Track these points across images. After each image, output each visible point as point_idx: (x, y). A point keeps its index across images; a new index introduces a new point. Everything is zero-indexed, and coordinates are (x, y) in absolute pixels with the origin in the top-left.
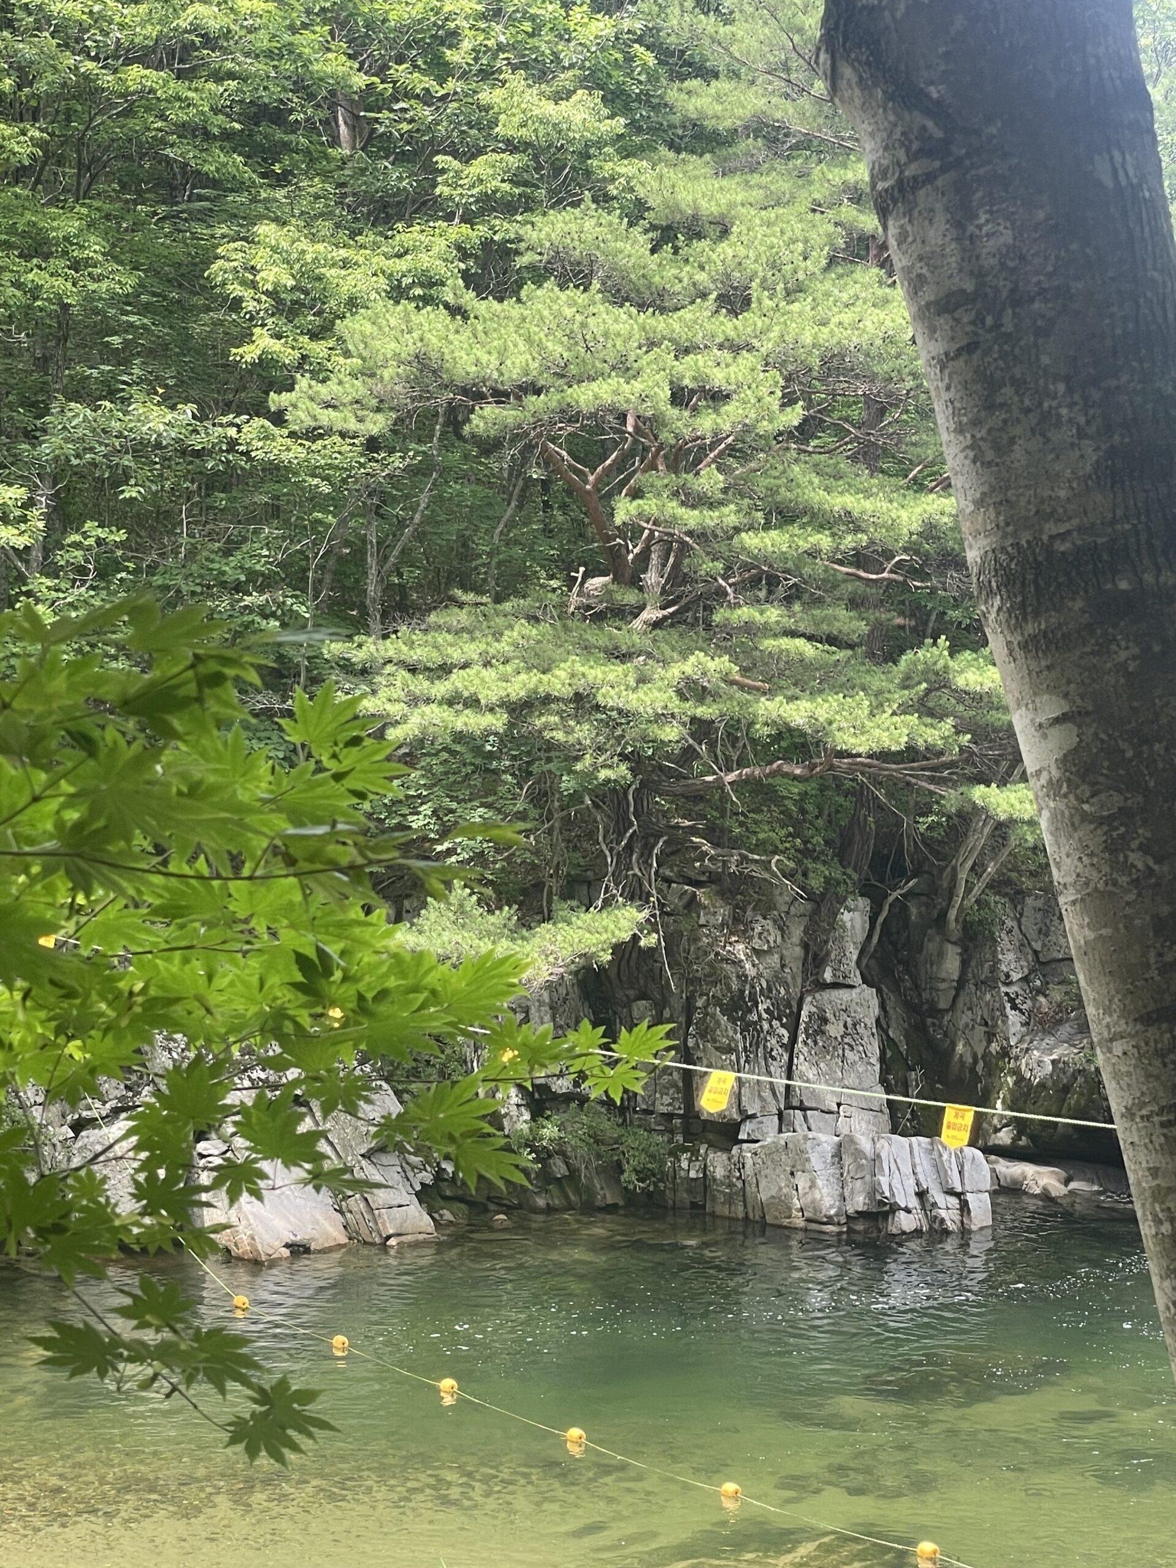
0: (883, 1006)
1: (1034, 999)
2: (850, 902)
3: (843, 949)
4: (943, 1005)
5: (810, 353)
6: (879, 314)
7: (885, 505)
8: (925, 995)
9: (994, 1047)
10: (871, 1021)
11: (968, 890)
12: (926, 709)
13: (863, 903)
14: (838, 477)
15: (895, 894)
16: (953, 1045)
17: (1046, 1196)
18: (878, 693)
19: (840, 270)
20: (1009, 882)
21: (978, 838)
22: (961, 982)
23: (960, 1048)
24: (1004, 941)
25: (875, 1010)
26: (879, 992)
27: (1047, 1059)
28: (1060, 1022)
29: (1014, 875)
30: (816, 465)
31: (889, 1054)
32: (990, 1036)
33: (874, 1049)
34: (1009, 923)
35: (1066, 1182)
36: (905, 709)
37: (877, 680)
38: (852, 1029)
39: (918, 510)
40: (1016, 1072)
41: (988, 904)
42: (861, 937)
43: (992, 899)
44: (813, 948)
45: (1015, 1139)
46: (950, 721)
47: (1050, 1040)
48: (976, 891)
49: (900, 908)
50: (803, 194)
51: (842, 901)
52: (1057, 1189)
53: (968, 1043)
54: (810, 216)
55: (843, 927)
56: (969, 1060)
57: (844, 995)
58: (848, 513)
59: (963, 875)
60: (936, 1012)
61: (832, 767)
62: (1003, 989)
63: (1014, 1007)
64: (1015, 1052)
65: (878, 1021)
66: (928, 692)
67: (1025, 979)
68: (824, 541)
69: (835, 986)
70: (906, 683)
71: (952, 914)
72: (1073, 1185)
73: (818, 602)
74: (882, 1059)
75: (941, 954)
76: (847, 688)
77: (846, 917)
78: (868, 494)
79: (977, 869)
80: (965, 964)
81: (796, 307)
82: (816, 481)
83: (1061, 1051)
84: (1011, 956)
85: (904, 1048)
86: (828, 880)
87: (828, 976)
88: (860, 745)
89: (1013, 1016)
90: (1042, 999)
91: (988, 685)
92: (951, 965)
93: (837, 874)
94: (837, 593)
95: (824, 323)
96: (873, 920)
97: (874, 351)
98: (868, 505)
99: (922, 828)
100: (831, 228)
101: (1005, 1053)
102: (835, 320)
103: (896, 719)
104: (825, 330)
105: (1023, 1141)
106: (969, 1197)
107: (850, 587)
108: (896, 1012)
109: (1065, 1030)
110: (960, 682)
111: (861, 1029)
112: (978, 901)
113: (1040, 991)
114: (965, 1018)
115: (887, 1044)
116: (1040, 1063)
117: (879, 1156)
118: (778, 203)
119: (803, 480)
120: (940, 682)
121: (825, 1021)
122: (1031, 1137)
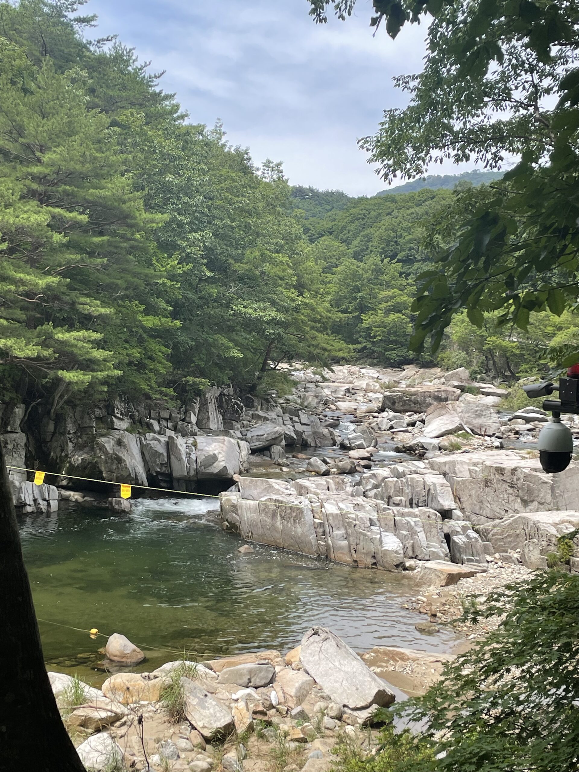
0: (28, 439)
1: (77, 439)
2: (18, 406)
3: (15, 421)
4: (48, 440)
5: (12, 226)
6: (36, 216)
7: (34, 278)
8: (42, 436)
9: (63, 454)
10: (23, 444)
11: (58, 404)
12: (45, 345)
13: (22, 406)
14: (19, 267)
15: (34, 403)
16: (50, 453)
17: (76, 501)
18: (29, 338)
19: (25, 200)
20: (72, 402)
21: (62, 388)
22: (54, 433)
23: (52, 454)
24: (69, 420)
25: (24, 440)
26: (27, 435)
27: (80, 458)
28: (85, 447)
29: (73, 399)
30: (12, 263)
31: (28, 455)
32: (62, 451)
33: (23, 453)
34: (71, 415)
35: (84, 497)
36: (37, 344)
37: (29, 334)
38: (16, 447)
39: (45, 281)
40: (70, 462)
41: (64, 408)
42: (21, 417)
43: (66, 407)
44: (5, 420)
45: (68, 483)
46: (52, 349)
47: (81, 452)
48: (61, 404)
49: (35, 409)
50: (13, 174)
51: (15, 405)
52: (80, 499)
53: (55, 452)
54: (15, 182)
55: (15, 413)
56: (55, 457)
57: (14, 436)
58: (22, 280)
59: (57, 399)
60: (46, 442)
61: (13, 361)
62: (68, 436)
63: (71, 442)
64: (70, 455)
65: (25, 444)
66: (45, 339)
67: (75, 433)
68: (13, 288)
69: (11, 432)
70: (38, 336)
71: (52, 411)
72: (86, 498)
73: (9, 307)
74: (26, 457)
75: (48, 424)
76: (18, 336)
77: (17, 410)
78: (29, 274)
79: (61, 397)
80: (55, 428)
81: (8, 211)
82: (12, 268)
83: (85, 456)
84: (70, 425)
85: (34, 453)
86: (11, 398)
87: (9, 429)
88: (21, 355)
89: (70, 444)
90: (80, 439)
91: (65, 338)
92: (51, 427)
93: (14, 396)
94: (17, 305)
95: (18, 217)
96: (26, 411)
97: (33, 228)
98: (28, 277)
99: (44, 383)
100: (22, 186)
101: (67, 456)
102: (21, 216)
103: (35, 347)
104: (17, 219)
105: (70, 484)
106: (51, 502)
107: (22, 303)
108: (32, 442)
109: (87, 449)
110: (56, 337)
111: (19, 447)
112: (61, 407)
113: (80, 437)
114: (55, 444)
115: (28, 452)
116: (78, 459)
117: (21, 488)
118: (5, 176)
119: (7, 267)
120: (50, 336)
121: (7, 443)
122: (73, 483)
